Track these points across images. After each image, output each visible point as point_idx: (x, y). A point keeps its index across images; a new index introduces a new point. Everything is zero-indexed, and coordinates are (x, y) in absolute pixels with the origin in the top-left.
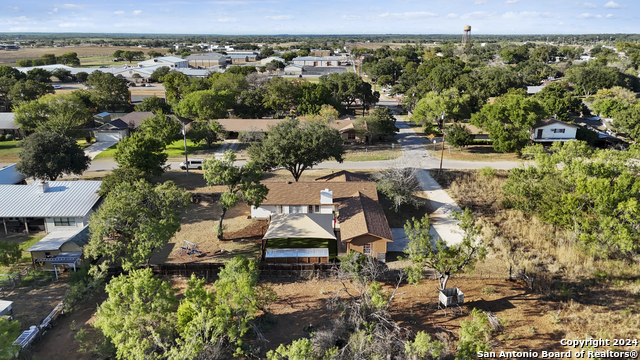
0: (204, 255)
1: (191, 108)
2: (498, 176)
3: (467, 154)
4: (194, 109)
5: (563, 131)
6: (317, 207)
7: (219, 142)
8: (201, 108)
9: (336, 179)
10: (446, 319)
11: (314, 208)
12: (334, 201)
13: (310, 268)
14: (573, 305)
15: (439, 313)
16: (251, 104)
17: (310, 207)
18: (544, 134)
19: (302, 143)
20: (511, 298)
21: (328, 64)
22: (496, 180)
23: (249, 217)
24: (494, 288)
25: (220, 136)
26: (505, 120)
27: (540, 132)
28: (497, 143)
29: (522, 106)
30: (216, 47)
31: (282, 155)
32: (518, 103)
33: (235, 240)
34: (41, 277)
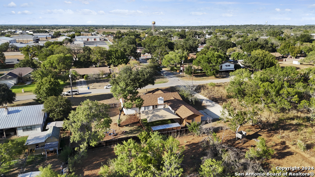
0: (117, 135)
1: (52, 64)
2: (217, 86)
3: (194, 78)
4: (54, 65)
5: (229, 66)
6: (156, 106)
7: (77, 81)
8: (58, 64)
9: (157, 93)
10: (241, 144)
11: (155, 107)
12: (164, 102)
13: (175, 132)
14: (281, 131)
15: (237, 142)
16: (84, 60)
17: (153, 106)
18: (223, 67)
19: (140, 77)
20: (258, 132)
21: (95, 40)
22: (216, 87)
23: (124, 115)
24: (249, 129)
25: (78, 77)
26: (209, 62)
27: (221, 66)
28: (208, 72)
29: (215, 56)
30: (21, 31)
31: (132, 83)
32: (213, 55)
33: (126, 126)
34: (36, 158)
